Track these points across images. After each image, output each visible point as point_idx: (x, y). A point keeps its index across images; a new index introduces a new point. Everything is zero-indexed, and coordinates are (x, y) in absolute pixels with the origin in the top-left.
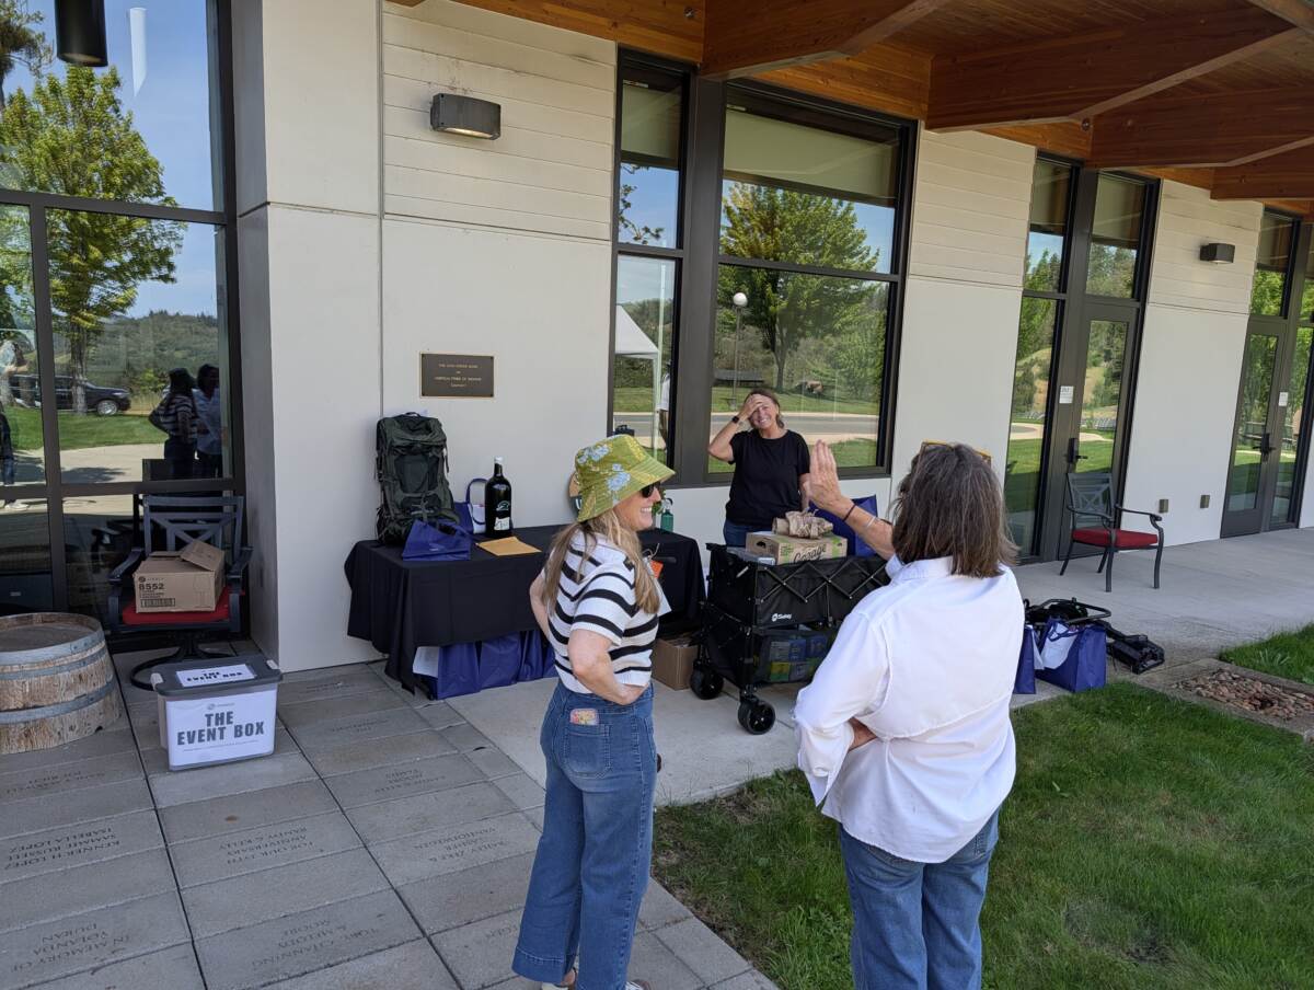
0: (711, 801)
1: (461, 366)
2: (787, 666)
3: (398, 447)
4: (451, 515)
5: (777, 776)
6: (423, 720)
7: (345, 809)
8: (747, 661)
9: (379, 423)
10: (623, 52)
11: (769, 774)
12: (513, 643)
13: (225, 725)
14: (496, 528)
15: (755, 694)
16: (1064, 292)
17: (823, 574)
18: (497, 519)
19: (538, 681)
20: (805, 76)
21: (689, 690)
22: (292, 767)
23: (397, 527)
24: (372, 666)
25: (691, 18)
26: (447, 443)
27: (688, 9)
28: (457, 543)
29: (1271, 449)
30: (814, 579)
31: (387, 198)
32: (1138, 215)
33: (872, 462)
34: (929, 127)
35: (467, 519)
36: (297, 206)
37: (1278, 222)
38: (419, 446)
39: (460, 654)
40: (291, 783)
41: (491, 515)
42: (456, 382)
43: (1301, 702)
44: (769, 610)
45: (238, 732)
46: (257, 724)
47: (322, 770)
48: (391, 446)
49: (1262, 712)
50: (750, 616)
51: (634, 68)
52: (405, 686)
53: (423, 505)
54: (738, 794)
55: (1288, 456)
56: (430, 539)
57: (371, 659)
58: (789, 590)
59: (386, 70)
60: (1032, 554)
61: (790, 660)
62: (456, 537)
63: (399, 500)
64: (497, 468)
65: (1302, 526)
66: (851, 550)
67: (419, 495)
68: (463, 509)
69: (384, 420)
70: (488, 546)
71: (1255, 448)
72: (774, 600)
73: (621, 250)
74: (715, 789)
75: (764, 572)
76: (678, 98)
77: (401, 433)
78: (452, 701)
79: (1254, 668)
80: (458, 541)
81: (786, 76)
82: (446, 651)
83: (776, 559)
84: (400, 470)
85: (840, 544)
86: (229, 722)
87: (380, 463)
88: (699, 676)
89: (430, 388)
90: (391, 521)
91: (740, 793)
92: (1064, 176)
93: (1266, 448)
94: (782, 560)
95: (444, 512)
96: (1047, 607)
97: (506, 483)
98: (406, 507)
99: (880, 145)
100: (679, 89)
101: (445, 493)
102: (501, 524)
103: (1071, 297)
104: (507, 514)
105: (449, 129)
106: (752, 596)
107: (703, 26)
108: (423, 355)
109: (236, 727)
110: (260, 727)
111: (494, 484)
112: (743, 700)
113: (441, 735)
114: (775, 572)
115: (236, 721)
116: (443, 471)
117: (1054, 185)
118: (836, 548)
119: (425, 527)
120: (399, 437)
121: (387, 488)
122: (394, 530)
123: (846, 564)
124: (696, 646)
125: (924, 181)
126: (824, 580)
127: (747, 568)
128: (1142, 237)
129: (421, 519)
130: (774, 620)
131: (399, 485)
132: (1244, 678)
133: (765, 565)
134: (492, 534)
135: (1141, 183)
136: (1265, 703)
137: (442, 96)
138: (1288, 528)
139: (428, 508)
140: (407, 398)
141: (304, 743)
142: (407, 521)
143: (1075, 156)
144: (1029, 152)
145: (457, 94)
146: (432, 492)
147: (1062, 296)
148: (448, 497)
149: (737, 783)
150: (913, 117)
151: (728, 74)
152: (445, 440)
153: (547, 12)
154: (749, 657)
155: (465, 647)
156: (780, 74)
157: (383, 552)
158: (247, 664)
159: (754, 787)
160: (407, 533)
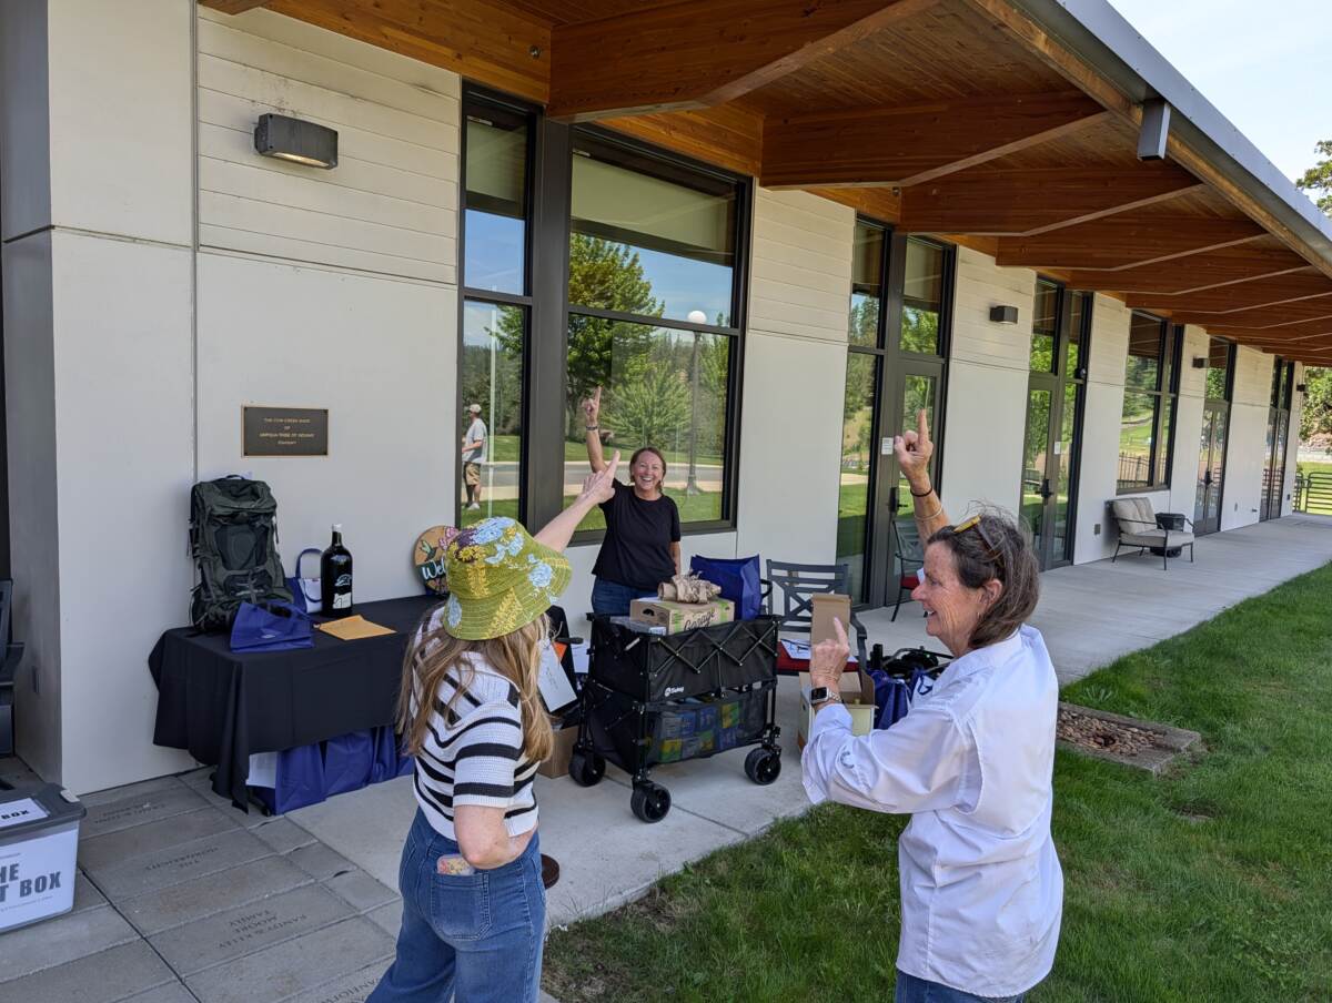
0: (623, 909)
1: (289, 421)
2: (679, 742)
3: (219, 516)
4: (284, 593)
5: (686, 870)
6: (264, 844)
7: (183, 976)
8: (640, 743)
9: (194, 489)
10: (467, 86)
11: (678, 869)
12: (363, 739)
13: (8, 882)
14: (335, 606)
15: (648, 778)
16: (883, 347)
17: (714, 640)
18: (336, 595)
19: (393, 780)
20: (649, 126)
21: (569, 776)
22: (102, 926)
23: (220, 611)
24: (182, 778)
25: (537, 57)
26: (277, 510)
27: (534, 48)
28: (293, 629)
29: (1051, 494)
30: (705, 647)
31: (202, 227)
32: (938, 276)
33: (717, 516)
34: (763, 184)
35: (300, 597)
36: (90, 233)
37: (1045, 288)
38: (245, 514)
39: (303, 758)
40: (103, 949)
41: (329, 591)
42: (286, 439)
43: (1138, 737)
44: (662, 685)
45: (25, 889)
46: (52, 875)
47: (143, 925)
48: (210, 515)
49: (1108, 750)
50: (642, 692)
51: (479, 105)
52: (236, 804)
53: (250, 583)
54: (649, 896)
55: (1063, 498)
56: (262, 624)
57: (182, 770)
58: (683, 662)
59: (201, 82)
60: (862, 601)
61: (682, 736)
62: (293, 619)
63: (222, 581)
64: (336, 537)
65: (1075, 563)
66: (738, 615)
67: (244, 572)
68: (293, 585)
69: (201, 484)
70: (330, 627)
71: (1037, 493)
72: (667, 672)
73: (469, 295)
74: (626, 893)
75: (657, 644)
76: (523, 139)
77: (222, 499)
78: (295, 815)
79: (1087, 705)
80: (295, 625)
81: (631, 124)
82: (285, 756)
83: (667, 630)
84: (222, 541)
85: (728, 608)
86: (13, 878)
87: (194, 536)
88: (580, 762)
89: (252, 447)
90: (212, 604)
91: (651, 894)
92: (878, 238)
93: (1046, 492)
94: (673, 628)
95: (275, 591)
96: (899, 657)
97: (346, 553)
98: (229, 588)
99: (716, 199)
100: (523, 128)
101: (276, 567)
102: (341, 601)
103: (887, 353)
104: (347, 589)
105: (278, 154)
106: (644, 670)
107: (549, 66)
108: (246, 409)
109: (22, 883)
110: (55, 879)
111: (331, 555)
112: (636, 785)
113: (289, 861)
114: (669, 644)
115: (22, 875)
116: (272, 542)
117: (868, 247)
118: (723, 613)
119: (255, 610)
120: (220, 505)
121: (205, 565)
122: (216, 616)
123: (735, 630)
124: (576, 727)
125: (760, 237)
126: (715, 647)
127: (638, 640)
128: (942, 301)
129: (249, 600)
130: (667, 694)
131: (220, 561)
132: (1081, 716)
133: (657, 636)
134: (329, 613)
135: (940, 248)
136: (1108, 740)
137: (271, 116)
138: (1065, 565)
139: (257, 586)
140: (226, 458)
141: (112, 891)
142: (233, 604)
143: (887, 220)
144: (850, 213)
145: (285, 115)
146: (261, 568)
147: (881, 352)
148: (281, 572)
149: (647, 884)
150: (749, 174)
151: (573, 118)
152: (275, 507)
153: (386, 37)
154: (643, 737)
155: (309, 749)
156: (626, 121)
157: (203, 642)
158: (33, 799)
159: (666, 885)
160: (233, 619)
